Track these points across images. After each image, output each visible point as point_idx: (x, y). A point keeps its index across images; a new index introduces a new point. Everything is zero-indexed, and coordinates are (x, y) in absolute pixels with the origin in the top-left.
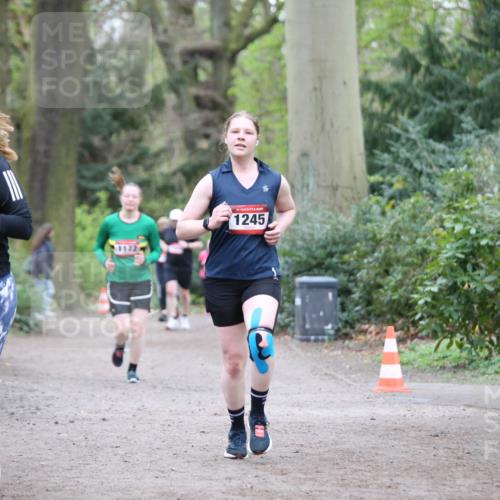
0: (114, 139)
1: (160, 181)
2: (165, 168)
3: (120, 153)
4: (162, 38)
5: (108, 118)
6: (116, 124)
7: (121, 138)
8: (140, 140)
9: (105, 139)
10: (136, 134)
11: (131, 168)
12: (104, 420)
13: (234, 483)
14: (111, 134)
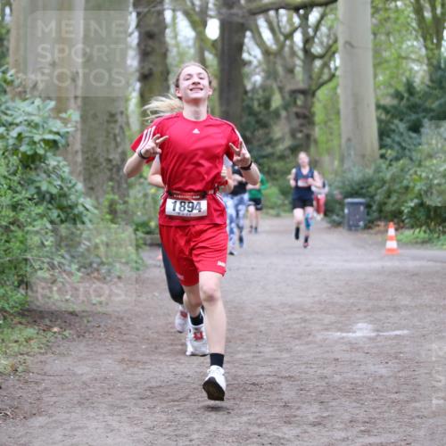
0: (256, 133)
1: (278, 153)
2: (281, 147)
3: (259, 140)
4: (279, 84)
5: (253, 123)
6: (257, 126)
7: (260, 133)
8: (268, 133)
9: (253, 133)
10: (267, 131)
11: (265, 147)
12: (253, 269)
13: (317, 299)
14: (254, 130)
